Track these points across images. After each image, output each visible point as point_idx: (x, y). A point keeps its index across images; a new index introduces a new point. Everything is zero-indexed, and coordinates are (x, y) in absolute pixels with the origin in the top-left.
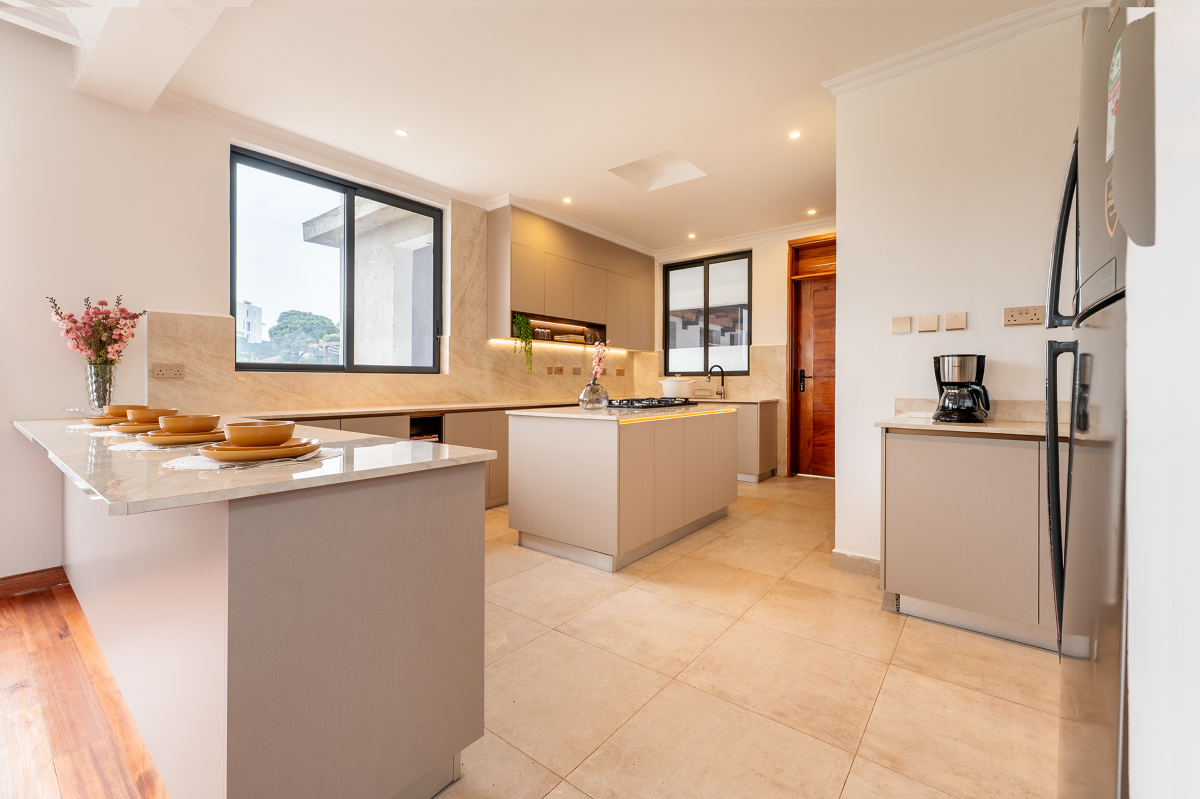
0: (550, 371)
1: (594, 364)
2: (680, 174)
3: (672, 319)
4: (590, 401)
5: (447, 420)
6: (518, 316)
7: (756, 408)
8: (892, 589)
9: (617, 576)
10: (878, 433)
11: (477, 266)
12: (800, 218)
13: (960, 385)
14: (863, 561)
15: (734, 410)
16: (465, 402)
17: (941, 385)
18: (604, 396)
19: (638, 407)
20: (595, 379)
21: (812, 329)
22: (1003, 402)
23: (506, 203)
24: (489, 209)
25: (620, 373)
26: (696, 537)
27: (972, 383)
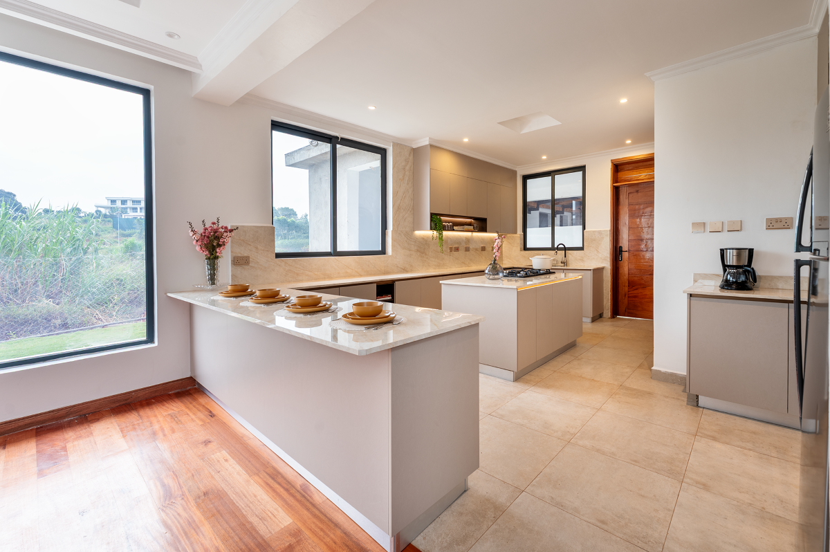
0: (451, 249)
1: (495, 251)
2: (542, 123)
4: (493, 274)
5: (397, 286)
6: (435, 216)
7: (590, 273)
8: (693, 392)
9: (516, 384)
10: (685, 298)
11: (408, 184)
12: (621, 144)
13: (737, 267)
14: (672, 375)
15: (580, 277)
17: (725, 267)
18: (500, 270)
19: (520, 277)
20: (495, 260)
21: (627, 218)
22: (765, 277)
23: (427, 143)
24: (415, 146)
27: (745, 266)
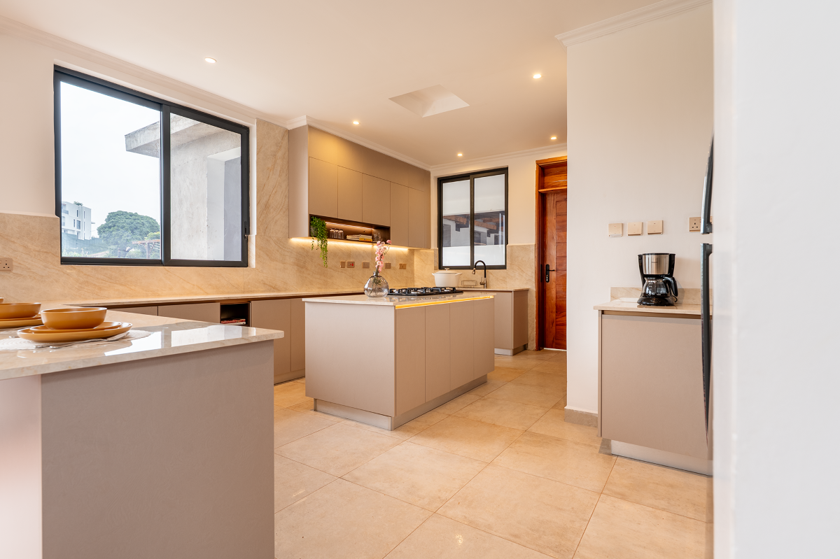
0: (343, 265)
1: (376, 259)
2: (447, 104)
3: (445, 222)
4: (374, 290)
5: (254, 307)
6: (317, 220)
7: (511, 296)
8: (606, 436)
9: (394, 434)
10: (597, 314)
11: (280, 176)
12: (545, 142)
13: (657, 277)
15: (491, 297)
16: (270, 291)
17: (644, 276)
18: (384, 286)
19: (414, 295)
20: (377, 272)
21: (555, 232)
22: (689, 290)
23: (304, 123)
24: (290, 128)
25: (403, 267)
26: (460, 400)
27: (666, 276)
